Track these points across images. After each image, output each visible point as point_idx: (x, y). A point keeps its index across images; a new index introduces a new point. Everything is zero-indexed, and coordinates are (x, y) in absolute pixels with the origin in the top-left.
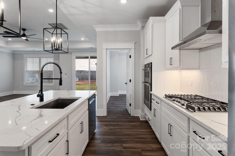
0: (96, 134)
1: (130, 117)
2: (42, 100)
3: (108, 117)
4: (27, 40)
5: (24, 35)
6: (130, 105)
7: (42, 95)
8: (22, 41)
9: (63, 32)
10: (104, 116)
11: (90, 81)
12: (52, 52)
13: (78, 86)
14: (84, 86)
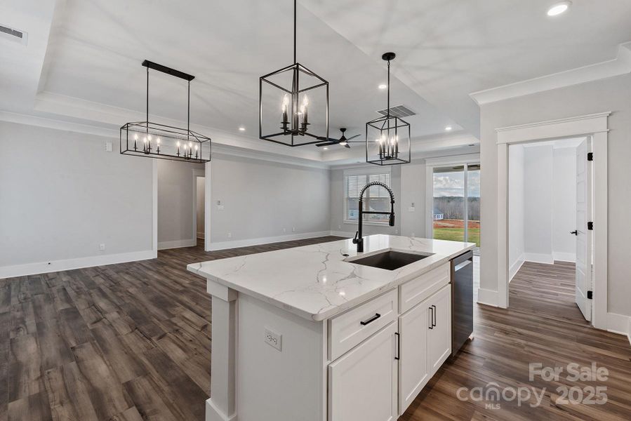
0: (474, 343)
1: (586, 330)
2: (360, 249)
3: (510, 313)
4: (347, 146)
5: (343, 139)
6: (590, 295)
7: (360, 240)
8: (341, 150)
9: (399, 123)
10: (498, 308)
11: (467, 220)
12: (380, 163)
13: (442, 231)
14: (454, 232)
